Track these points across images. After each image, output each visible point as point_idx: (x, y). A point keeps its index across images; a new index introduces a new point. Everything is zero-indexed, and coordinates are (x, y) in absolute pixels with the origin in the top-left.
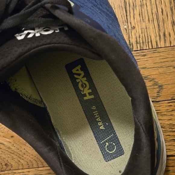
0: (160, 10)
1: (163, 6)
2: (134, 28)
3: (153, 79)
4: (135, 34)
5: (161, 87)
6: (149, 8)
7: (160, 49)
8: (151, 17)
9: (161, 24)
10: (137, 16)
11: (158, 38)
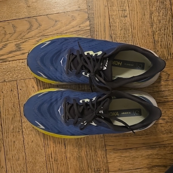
0: (168, 44)
1: (170, 42)
2: (158, 51)
3: (166, 72)
4: (159, 54)
5: (169, 75)
6: (164, 43)
7: (169, 60)
8: (165, 46)
9: (169, 49)
10: (159, 46)
11: (168, 55)
